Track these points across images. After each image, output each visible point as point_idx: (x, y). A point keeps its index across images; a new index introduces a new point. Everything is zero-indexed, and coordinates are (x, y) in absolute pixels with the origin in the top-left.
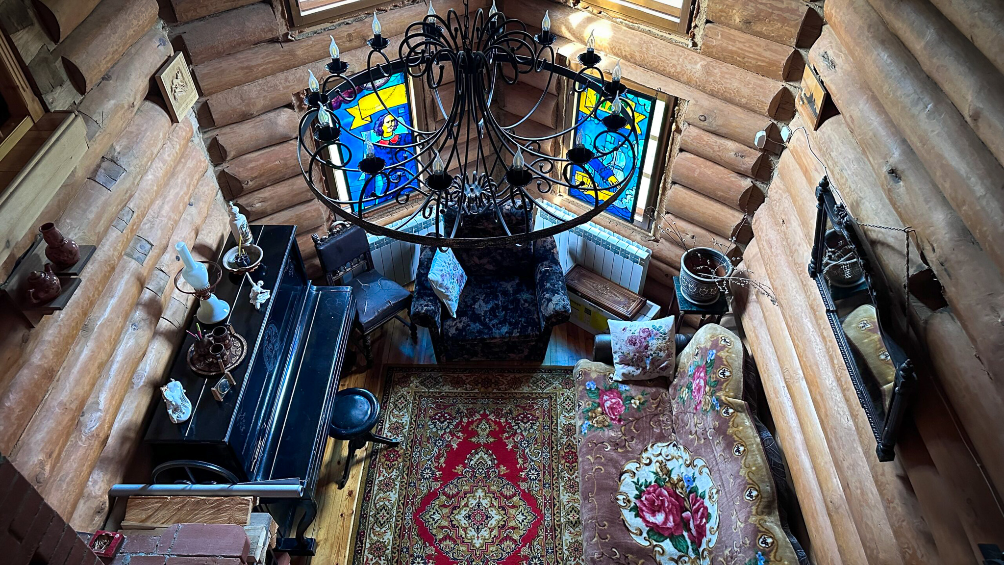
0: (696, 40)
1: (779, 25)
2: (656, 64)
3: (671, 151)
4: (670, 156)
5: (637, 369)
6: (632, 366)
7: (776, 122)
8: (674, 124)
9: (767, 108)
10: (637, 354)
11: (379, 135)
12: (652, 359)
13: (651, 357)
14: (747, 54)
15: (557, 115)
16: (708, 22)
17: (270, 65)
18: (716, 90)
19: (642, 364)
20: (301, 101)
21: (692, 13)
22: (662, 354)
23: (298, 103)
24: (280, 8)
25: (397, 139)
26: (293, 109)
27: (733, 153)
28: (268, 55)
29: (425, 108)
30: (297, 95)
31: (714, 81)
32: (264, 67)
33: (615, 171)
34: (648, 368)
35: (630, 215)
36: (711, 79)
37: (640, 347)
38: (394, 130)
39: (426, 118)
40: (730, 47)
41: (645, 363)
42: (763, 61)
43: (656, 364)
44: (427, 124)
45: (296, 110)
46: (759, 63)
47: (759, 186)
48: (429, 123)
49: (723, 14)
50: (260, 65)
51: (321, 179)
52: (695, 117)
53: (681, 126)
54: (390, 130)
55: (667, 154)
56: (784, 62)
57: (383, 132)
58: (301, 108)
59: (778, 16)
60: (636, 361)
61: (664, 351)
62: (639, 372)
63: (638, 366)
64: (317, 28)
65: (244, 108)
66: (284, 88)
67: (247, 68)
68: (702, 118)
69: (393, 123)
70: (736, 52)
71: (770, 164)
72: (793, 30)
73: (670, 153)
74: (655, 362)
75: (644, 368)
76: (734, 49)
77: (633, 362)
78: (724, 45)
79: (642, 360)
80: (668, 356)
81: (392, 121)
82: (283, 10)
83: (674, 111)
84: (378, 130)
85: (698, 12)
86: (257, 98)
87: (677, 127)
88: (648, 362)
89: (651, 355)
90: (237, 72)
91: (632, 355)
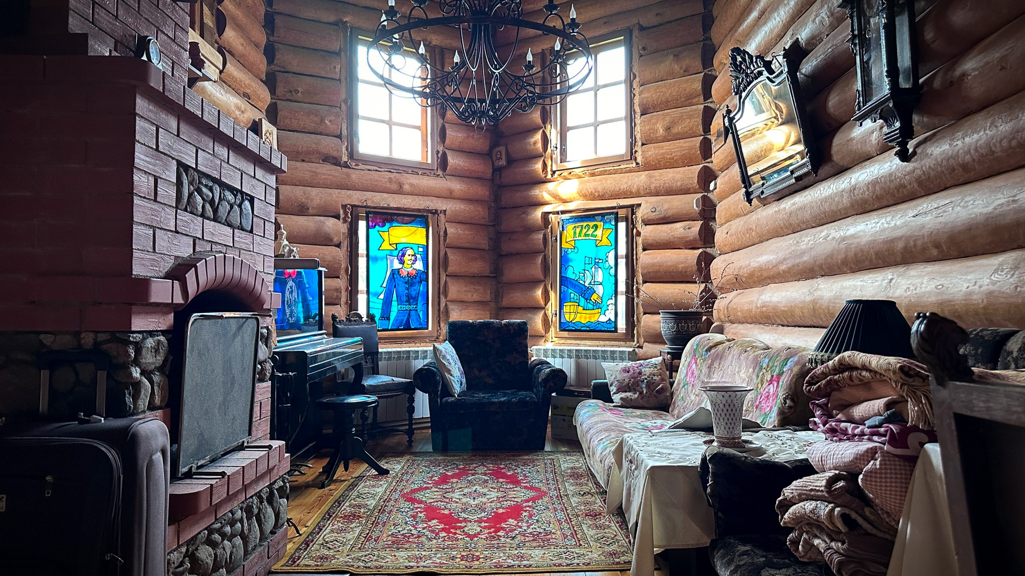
0: (638, 161)
1: (689, 120)
2: (614, 187)
3: (637, 254)
4: (637, 259)
5: (635, 394)
6: (629, 392)
7: (706, 194)
8: (635, 230)
9: (696, 181)
10: (632, 380)
11: (401, 263)
12: (647, 382)
13: (645, 381)
14: (673, 150)
15: (545, 266)
16: (643, 144)
17: (331, 177)
18: (658, 185)
19: (638, 388)
20: (346, 213)
21: (631, 143)
22: (655, 378)
23: (344, 216)
24: (346, 144)
25: (414, 272)
26: (339, 220)
27: (682, 229)
28: (330, 170)
29: (439, 259)
30: (344, 207)
31: (655, 180)
32: (326, 176)
33: (595, 287)
34: (645, 392)
35: (613, 325)
36: (653, 180)
37: (634, 373)
38: (413, 264)
39: (439, 269)
40: (661, 151)
41: (642, 388)
42: (685, 150)
43: (652, 387)
44: (439, 274)
45: (341, 221)
46: (683, 153)
47: (709, 252)
48: (441, 273)
49: (651, 131)
50: (324, 174)
51: (348, 288)
52: (648, 211)
53: (639, 229)
54: (410, 263)
55: (634, 257)
56: (698, 144)
57: (404, 262)
58: (345, 221)
59: (686, 115)
60: (632, 385)
61: (657, 376)
62: (636, 396)
63: (635, 390)
64: (370, 167)
65: (304, 200)
66: (337, 197)
67: (314, 172)
68: (653, 210)
69: (413, 258)
70: (665, 153)
71: (712, 228)
72: (698, 119)
73: (636, 256)
74: (650, 385)
75: (641, 393)
76: (664, 151)
77: (629, 387)
78: (657, 151)
79: (638, 385)
80: (663, 380)
81: (412, 255)
82: (348, 145)
83: (632, 219)
84: (401, 259)
85: (636, 142)
86: (316, 196)
87: (637, 231)
88: (644, 386)
89: (646, 379)
90: (306, 173)
91: (627, 380)
